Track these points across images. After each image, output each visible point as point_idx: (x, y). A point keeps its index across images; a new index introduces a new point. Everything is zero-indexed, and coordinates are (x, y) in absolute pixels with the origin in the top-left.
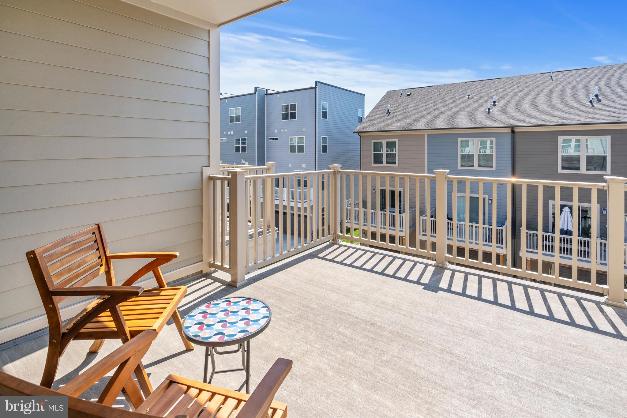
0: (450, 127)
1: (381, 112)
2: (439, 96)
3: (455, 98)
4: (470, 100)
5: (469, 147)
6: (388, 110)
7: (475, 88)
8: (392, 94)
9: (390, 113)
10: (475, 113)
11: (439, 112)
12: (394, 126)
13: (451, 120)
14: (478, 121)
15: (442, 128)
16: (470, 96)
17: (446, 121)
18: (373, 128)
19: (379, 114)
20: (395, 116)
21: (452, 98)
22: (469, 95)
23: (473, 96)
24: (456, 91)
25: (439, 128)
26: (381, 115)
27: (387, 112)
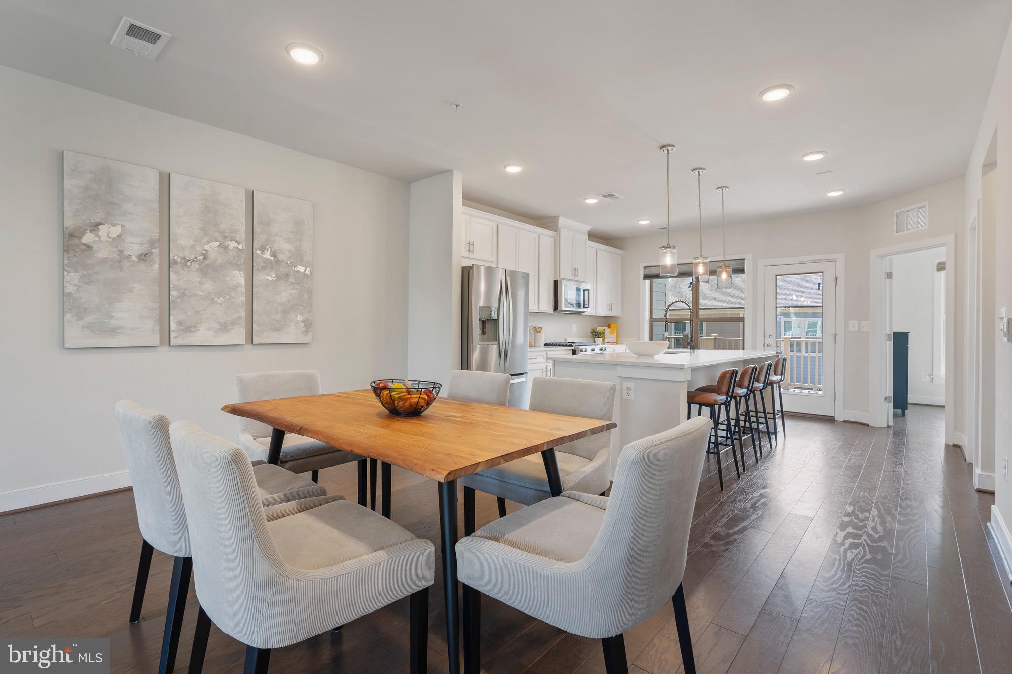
10: (801, 289)
26: (682, 290)
27: (689, 285)
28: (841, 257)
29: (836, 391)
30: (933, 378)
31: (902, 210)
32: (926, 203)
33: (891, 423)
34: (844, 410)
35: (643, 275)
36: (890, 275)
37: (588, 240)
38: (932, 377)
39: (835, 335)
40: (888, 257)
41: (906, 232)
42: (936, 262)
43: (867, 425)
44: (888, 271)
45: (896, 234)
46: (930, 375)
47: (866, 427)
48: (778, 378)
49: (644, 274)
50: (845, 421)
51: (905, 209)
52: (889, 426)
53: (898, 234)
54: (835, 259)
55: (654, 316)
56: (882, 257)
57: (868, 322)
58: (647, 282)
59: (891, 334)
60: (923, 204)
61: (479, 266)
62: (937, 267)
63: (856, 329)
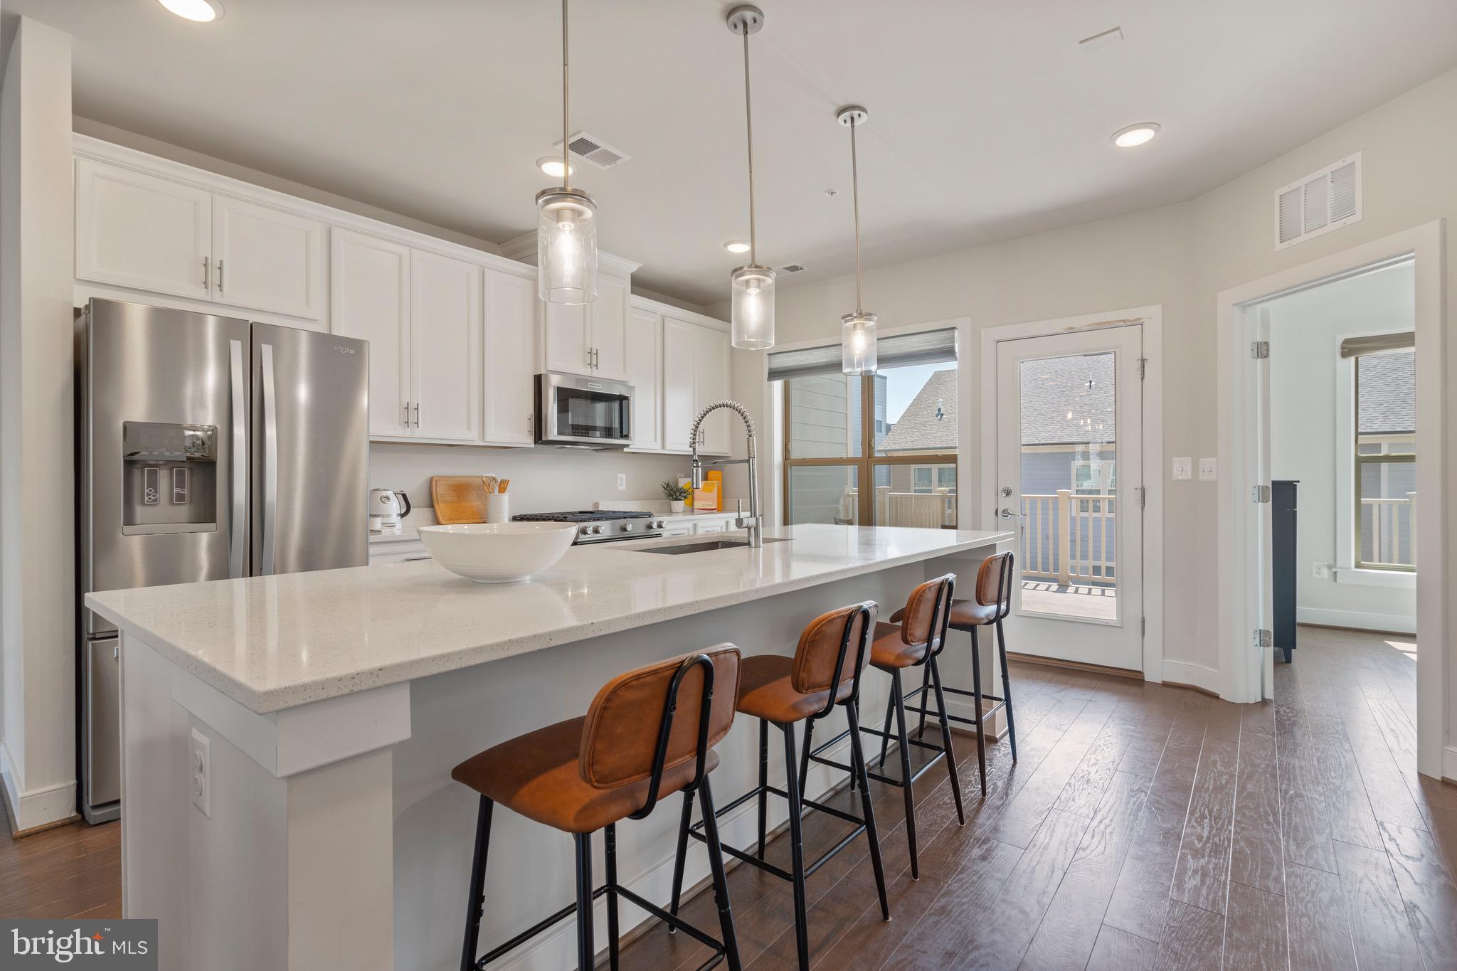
0: (1056, 441)
1: (925, 413)
2: (1033, 382)
3: (1065, 387)
4: (1092, 391)
5: (1090, 479)
6: (939, 410)
7: (1101, 368)
8: (944, 377)
9: (942, 415)
10: (1101, 416)
11: (1036, 413)
12: (952, 440)
13: (1058, 427)
14: (1107, 431)
15: (1042, 442)
16: (1093, 383)
17: (1050, 429)
18: (913, 442)
19: (922, 416)
20: (952, 420)
21: (1059, 387)
22: (1091, 382)
23: (1097, 383)
24: (1067, 372)
25: (1037, 442)
26: (927, 419)
27: (937, 412)
28: (1152, 314)
29: (1145, 616)
30: (1335, 573)
31: (1294, 185)
32: (1357, 157)
33: (1270, 695)
34: (1164, 658)
35: (767, 372)
36: (1262, 350)
37: (632, 293)
38: (1334, 570)
39: (1143, 491)
40: (1259, 307)
41: (1304, 237)
42: (1340, 339)
43: (1215, 697)
44: (1259, 340)
45: (1278, 246)
46: (1329, 567)
47: (1214, 701)
48: (990, 609)
49: (769, 369)
50: (1166, 685)
51: (1301, 182)
52: (1264, 702)
53: (1286, 245)
54: (1139, 319)
55: (796, 454)
56: (1244, 306)
57: (1215, 459)
58: (778, 385)
59: (1267, 487)
60: (1348, 160)
61: (199, 318)
62: (1343, 348)
63: (1188, 474)
